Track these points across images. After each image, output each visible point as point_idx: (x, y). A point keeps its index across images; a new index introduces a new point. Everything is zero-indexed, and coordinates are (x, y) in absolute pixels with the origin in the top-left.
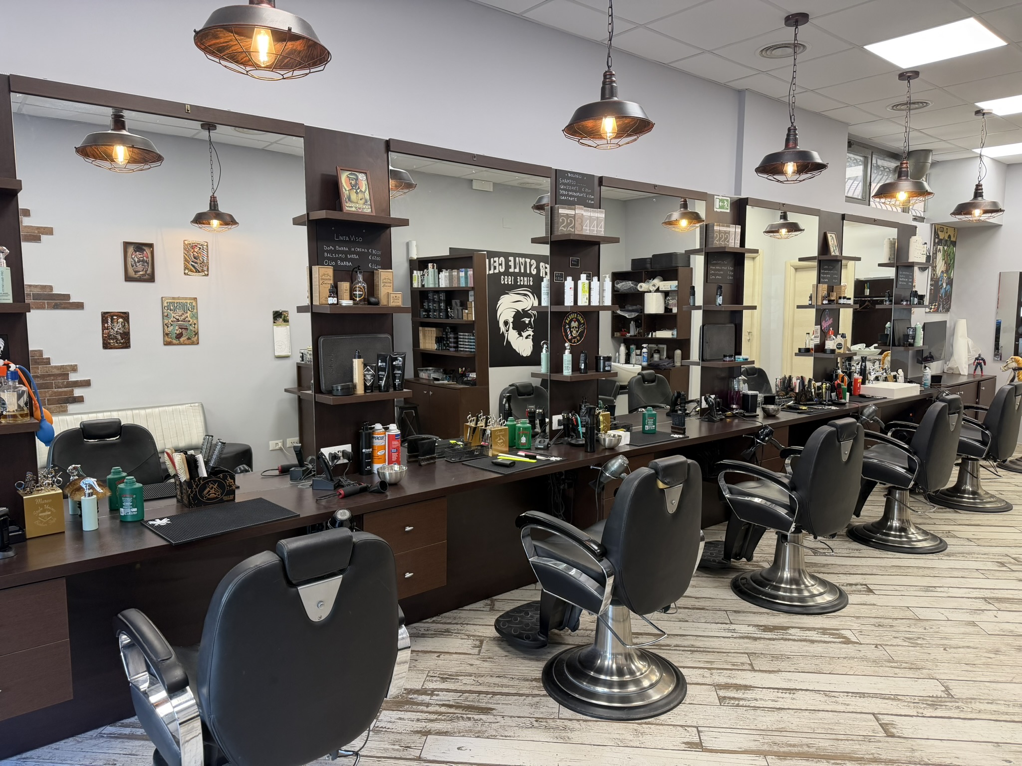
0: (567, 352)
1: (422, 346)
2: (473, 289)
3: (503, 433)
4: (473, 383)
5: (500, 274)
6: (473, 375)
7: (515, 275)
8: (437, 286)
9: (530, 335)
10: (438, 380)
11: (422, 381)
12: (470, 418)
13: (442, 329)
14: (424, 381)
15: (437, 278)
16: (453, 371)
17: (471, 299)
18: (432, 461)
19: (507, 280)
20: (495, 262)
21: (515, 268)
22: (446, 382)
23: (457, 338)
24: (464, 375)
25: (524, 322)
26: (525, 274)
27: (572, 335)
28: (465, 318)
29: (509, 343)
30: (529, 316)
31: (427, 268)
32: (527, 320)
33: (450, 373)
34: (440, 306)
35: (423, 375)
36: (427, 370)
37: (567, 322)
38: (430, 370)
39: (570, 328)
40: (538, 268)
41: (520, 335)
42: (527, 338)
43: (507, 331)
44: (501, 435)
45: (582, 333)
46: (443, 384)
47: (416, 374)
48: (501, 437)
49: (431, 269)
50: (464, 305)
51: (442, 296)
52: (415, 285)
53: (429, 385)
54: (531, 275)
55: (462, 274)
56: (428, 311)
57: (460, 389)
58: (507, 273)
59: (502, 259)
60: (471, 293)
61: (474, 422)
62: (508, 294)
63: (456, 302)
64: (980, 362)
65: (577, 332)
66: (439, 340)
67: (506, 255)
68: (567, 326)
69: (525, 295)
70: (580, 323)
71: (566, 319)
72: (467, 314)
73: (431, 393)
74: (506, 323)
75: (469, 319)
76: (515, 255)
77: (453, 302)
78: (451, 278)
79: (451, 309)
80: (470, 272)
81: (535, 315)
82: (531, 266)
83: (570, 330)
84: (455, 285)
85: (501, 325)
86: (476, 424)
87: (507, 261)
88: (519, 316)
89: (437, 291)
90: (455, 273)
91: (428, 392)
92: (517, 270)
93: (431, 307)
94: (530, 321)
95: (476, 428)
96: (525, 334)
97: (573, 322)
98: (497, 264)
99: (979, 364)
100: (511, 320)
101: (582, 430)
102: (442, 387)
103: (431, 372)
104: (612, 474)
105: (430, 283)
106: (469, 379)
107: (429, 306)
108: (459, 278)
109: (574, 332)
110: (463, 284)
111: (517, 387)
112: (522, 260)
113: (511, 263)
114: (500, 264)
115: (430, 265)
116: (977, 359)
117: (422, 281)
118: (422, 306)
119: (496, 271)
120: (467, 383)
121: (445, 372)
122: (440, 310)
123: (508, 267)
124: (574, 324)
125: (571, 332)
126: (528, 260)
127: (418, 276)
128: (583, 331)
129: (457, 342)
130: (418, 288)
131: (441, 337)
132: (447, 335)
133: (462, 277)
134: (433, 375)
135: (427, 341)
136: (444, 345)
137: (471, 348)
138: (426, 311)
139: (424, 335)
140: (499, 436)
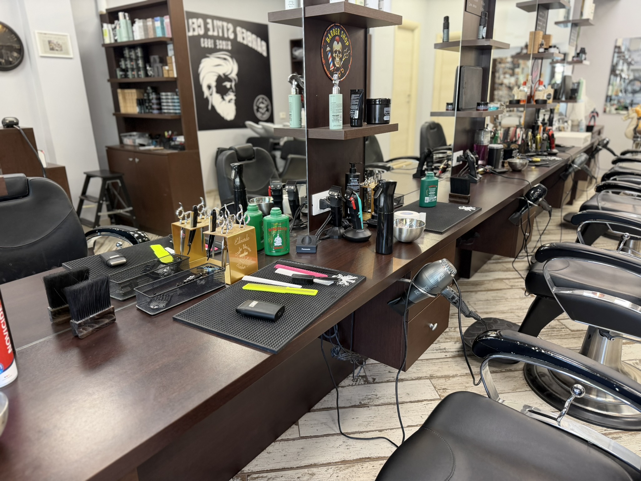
0: (335, 89)
1: (123, 110)
2: (171, 39)
3: (247, 239)
4: (181, 147)
5: (199, 37)
6: (181, 139)
7: (214, 38)
8: (131, 39)
9: (231, 99)
10: (143, 145)
11: (127, 148)
12: (180, 213)
13: (142, 91)
14: (129, 148)
15: (130, 31)
16: (159, 135)
17: (171, 53)
18: (107, 321)
19: (207, 43)
20: (193, 23)
21: (214, 31)
22: (152, 147)
23: (159, 99)
24: (170, 139)
25: (225, 86)
26: (223, 38)
27: (334, 65)
28: (166, 75)
29: (213, 107)
30: (230, 80)
31: (117, 18)
32: (228, 84)
33: (156, 137)
34: (137, 64)
35: (128, 141)
36: (131, 136)
37: (328, 40)
38: (134, 136)
39: (331, 51)
40: (235, 32)
41: (223, 98)
42: (229, 102)
43: (211, 95)
44: (244, 243)
45: (347, 61)
46: (149, 150)
47: (121, 141)
48: (245, 247)
49: (123, 19)
50: (164, 61)
51: (139, 52)
52: (107, 41)
53: (135, 152)
54: (228, 39)
55: (158, 24)
56: (125, 71)
57: (168, 155)
58: (206, 36)
59: (200, 21)
60: (170, 47)
61: (190, 220)
62: (208, 57)
63: (155, 58)
64: (594, 115)
65: (341, 59)
66: (141, 102)
67: (205, 17)
68: (328, 49)
69: (225, 59)
70: (344, 46)
71: (327, 36)
72: (168, 71)
73: (137, 160)
74: (209, 87)
75: (171, 76)
76: (214, 18)
77: (152, 58)
78: (146, 29)
79: (150, 66)
80: (167, 20)
81: (235, 80)
82: (228, 30)
83: (332, 56)
84: (151, 36)
85: (205, 89)
86: (195, 223)
87: (206, 24)
88: (221, 80)
89: (132, 46)
90: (149, 22)
91: (134, 160)
92: (215, 34)
93: (129, 66)
94: (231, 86)
95: (194, 231)
96: (227, 98)
97: (335, 43)
98: (195, 26)
99: (594, 116)
100: (214, 84)
101: (364, 217)
102: (149, 152)
103: (135, 137)
104: (431, 290)
105: (123, 37)
106: (176, 143)
107: (126, 65)
108: (154, 29)
109: (337, 59)
110: (159, 34)
111: (236, 151)
112: (220, 23)
113: (210, 26)
114: (199, 26)
115: (121, 15)
116: (593, 112)
117: (115, 35)
118: (119, 66)
119: (196, 33)
120: (175, 147)
121: (151, 137)
122: (138, 69)
123: (207, 30)
124: (337, 46)
125: (334, 59)
126: (225, 24)
127: (109, 31)
128: (349, 59)
129: (160, 104)
130: (111, 44)
131: (142, 100)
132: (148, 96)
133: (158, 27)
134: (139, 141)
135: (128, 105)
136: (147, 107)
137: (175, 110)
138: (122, 70)
139: (124, 98)
140: (241, 245)
